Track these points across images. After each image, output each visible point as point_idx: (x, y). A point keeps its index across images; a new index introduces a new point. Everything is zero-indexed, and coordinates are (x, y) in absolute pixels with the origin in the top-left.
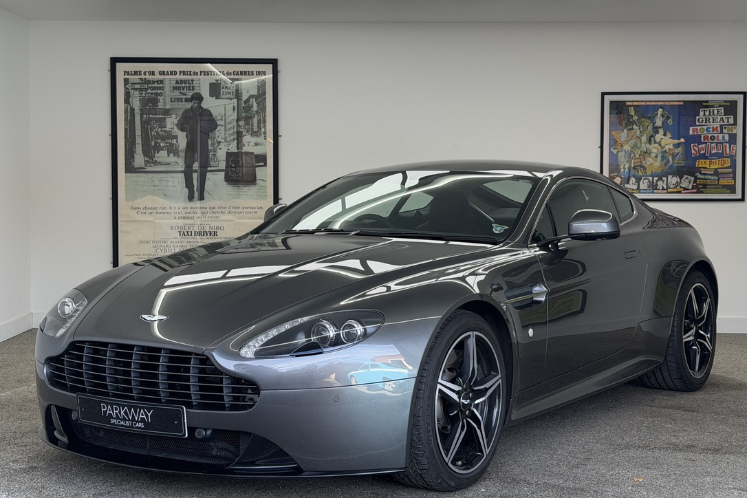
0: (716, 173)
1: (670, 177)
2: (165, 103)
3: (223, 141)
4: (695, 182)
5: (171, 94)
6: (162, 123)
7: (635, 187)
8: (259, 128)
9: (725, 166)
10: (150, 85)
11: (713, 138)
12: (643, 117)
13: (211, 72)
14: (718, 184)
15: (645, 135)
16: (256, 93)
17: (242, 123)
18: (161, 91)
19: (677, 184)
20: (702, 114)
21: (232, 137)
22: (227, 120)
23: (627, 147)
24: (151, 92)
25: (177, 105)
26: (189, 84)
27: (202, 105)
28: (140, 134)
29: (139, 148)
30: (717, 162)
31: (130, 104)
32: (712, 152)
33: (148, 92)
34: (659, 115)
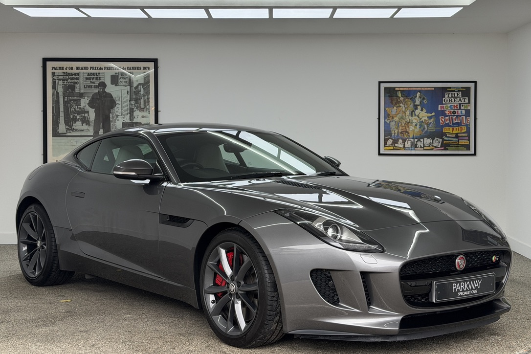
0: (457, 136)
1: (425, 139)
2: (80, 89)
3: (120, 114)
4: (442, 142)
5: (85, 82)
6: (78, 102)
7: (402, 146)
8: (145, 106)
9: (463, 131)
10: (70, 77)
11: (454, 112)
13: (112, 67)
14: (458, 144)
15: (408, 110)
16: (143, 82)
17: (133, 102)
18: (77, 81)
19: (430, 144)
20: (446, 96)
21: (126, 112)
22: (123, 101)
24: (70, 81)
25: (88, 90)
26: (97, 76)
27: (105, 90)
28: (63, 110)
29: (62, 120)
30: (457, 129)
31: (56, 90)
32: (454, 122)
33: (68, 81)
34: (418, 97)
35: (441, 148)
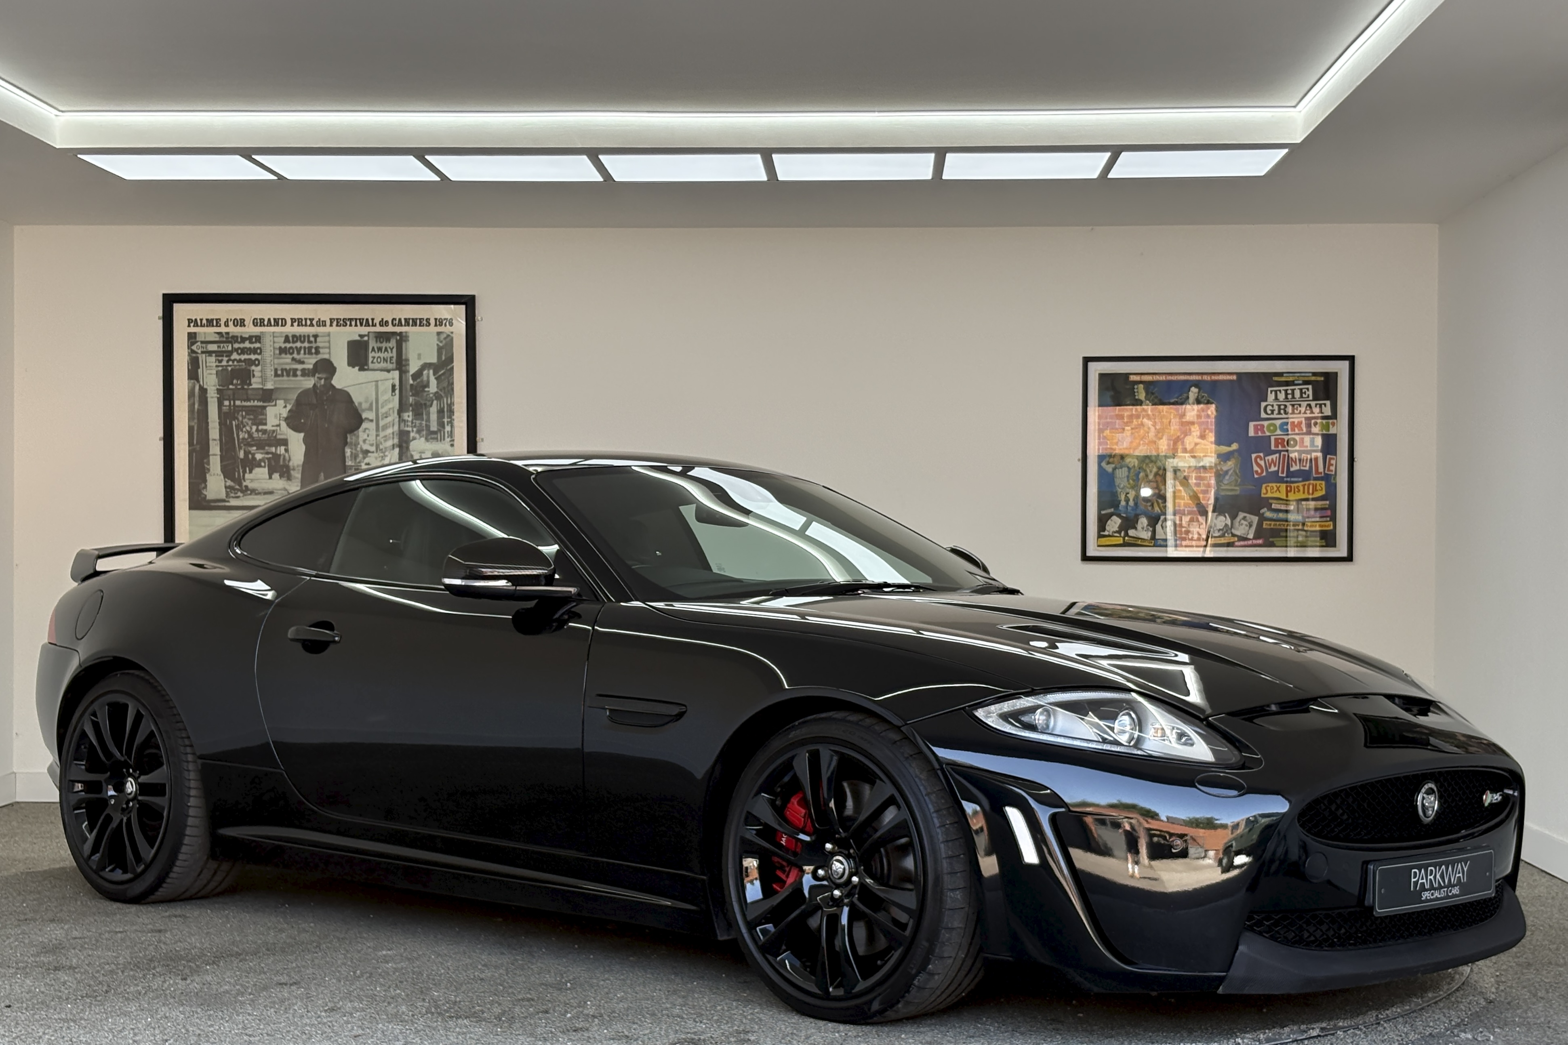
0: (1300, 508)
1: (1213, 515)
2: (264, 380)
3: (373, 449)
4: (1260, 524)
5: (276, 361)
6: (258, 416)
7: (1146, 535)
8: (441, 425)
9: (1316, 495)
10: (236, 346)
11: (1292, 443)
13: (351, 320)
14: (1303, 530)
15: (1165, 438)
17: (408, 416)
18: (256, 356)
19: (1225, 531)
20: (1271, 397)
21: (390, 443)
22: (382, 411)
24: (238, 357)
25: (286, 382)
26: (310, 342)
27: (333, 382)
28: (217, 437)
29: (215, 463)
30: (1301, 488)
31: (198, 381)
32: (1292, 469)
33: (233, 357)
34: (1191, 400)
35: (1255, 542)
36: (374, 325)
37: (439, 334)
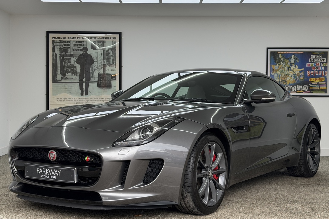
0: (318, 84)
1: (298, 85)
2: (71, 52)
3: (97, 68)
4: (309, 88)
5: (74, 47)
6: (69, 60)
8: (113, 63)
9: (323, 81)
10: (64, 44)
11: (317, 68)
12: (285, 59)
13: (92, 38)
14: (319, 89)
15: (286, 67)
16: (112, 47)
17: (105, 61)
18: (69, 46)
20: (312, 57)
21: (101, 67)
22: (99, 59)
23: (278, 72)
24: (64, 46)
25: (76, 52)
26: (82, 43)
27: (87, 52)
28: (59, 66)
29: (59, 72)
30: (319, 79)
31: (55, 52)
32: (317, 75)
33: (63, 46)
34: (293, 58)
35: (308, 92)
36: (97, 39)
37: (113, 41)
